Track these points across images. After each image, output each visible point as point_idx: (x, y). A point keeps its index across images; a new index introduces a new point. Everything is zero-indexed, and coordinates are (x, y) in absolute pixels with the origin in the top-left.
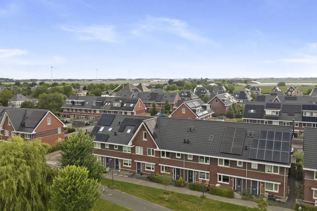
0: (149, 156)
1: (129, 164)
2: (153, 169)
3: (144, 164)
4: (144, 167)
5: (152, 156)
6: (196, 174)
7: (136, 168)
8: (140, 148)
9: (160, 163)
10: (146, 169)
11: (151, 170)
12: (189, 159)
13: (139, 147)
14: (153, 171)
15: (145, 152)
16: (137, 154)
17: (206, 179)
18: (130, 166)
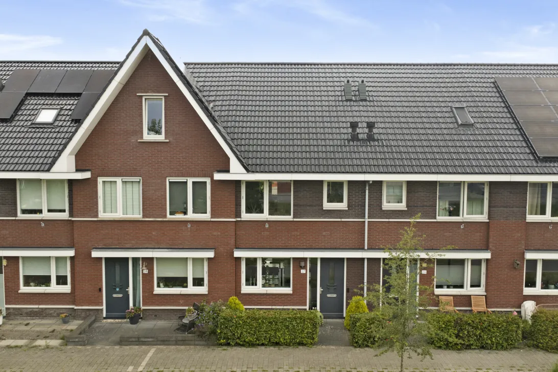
0: (179, 217)
1: (54, 280)
2: (198, 282)
3: (149, 261)
4: (148, 278)
5: (191, 216)
6: (424, 272)
7: (100, 290)
8: (124, 182)
9: (238, 248)
10: (159, 290)
11: (191, 289)
12: (386, 206)
13: (119, 180)
14: (203, 290)
15: (150, 203)
16: (103, 215)
17: (467, 290)
18: (66, 289)
